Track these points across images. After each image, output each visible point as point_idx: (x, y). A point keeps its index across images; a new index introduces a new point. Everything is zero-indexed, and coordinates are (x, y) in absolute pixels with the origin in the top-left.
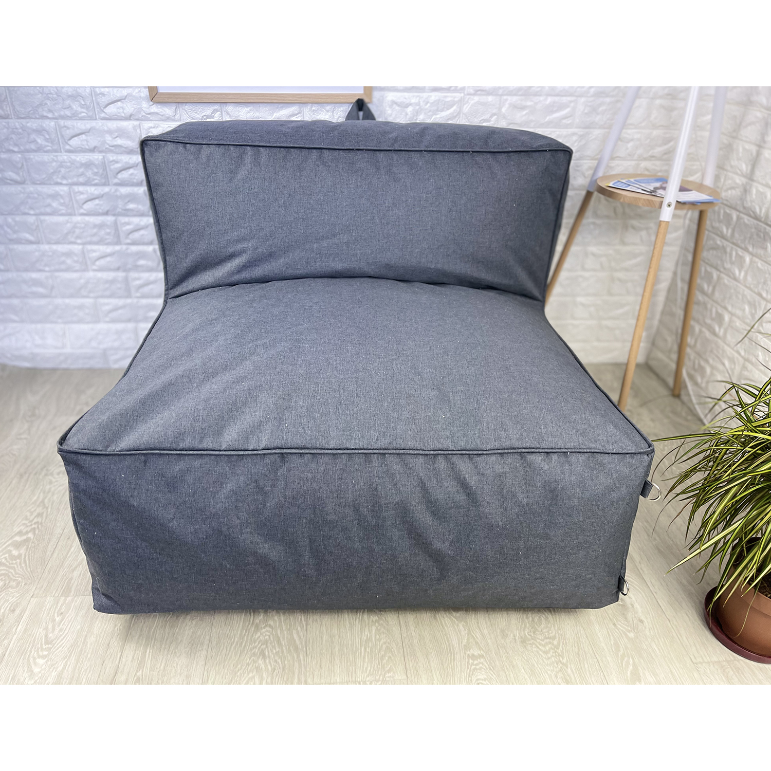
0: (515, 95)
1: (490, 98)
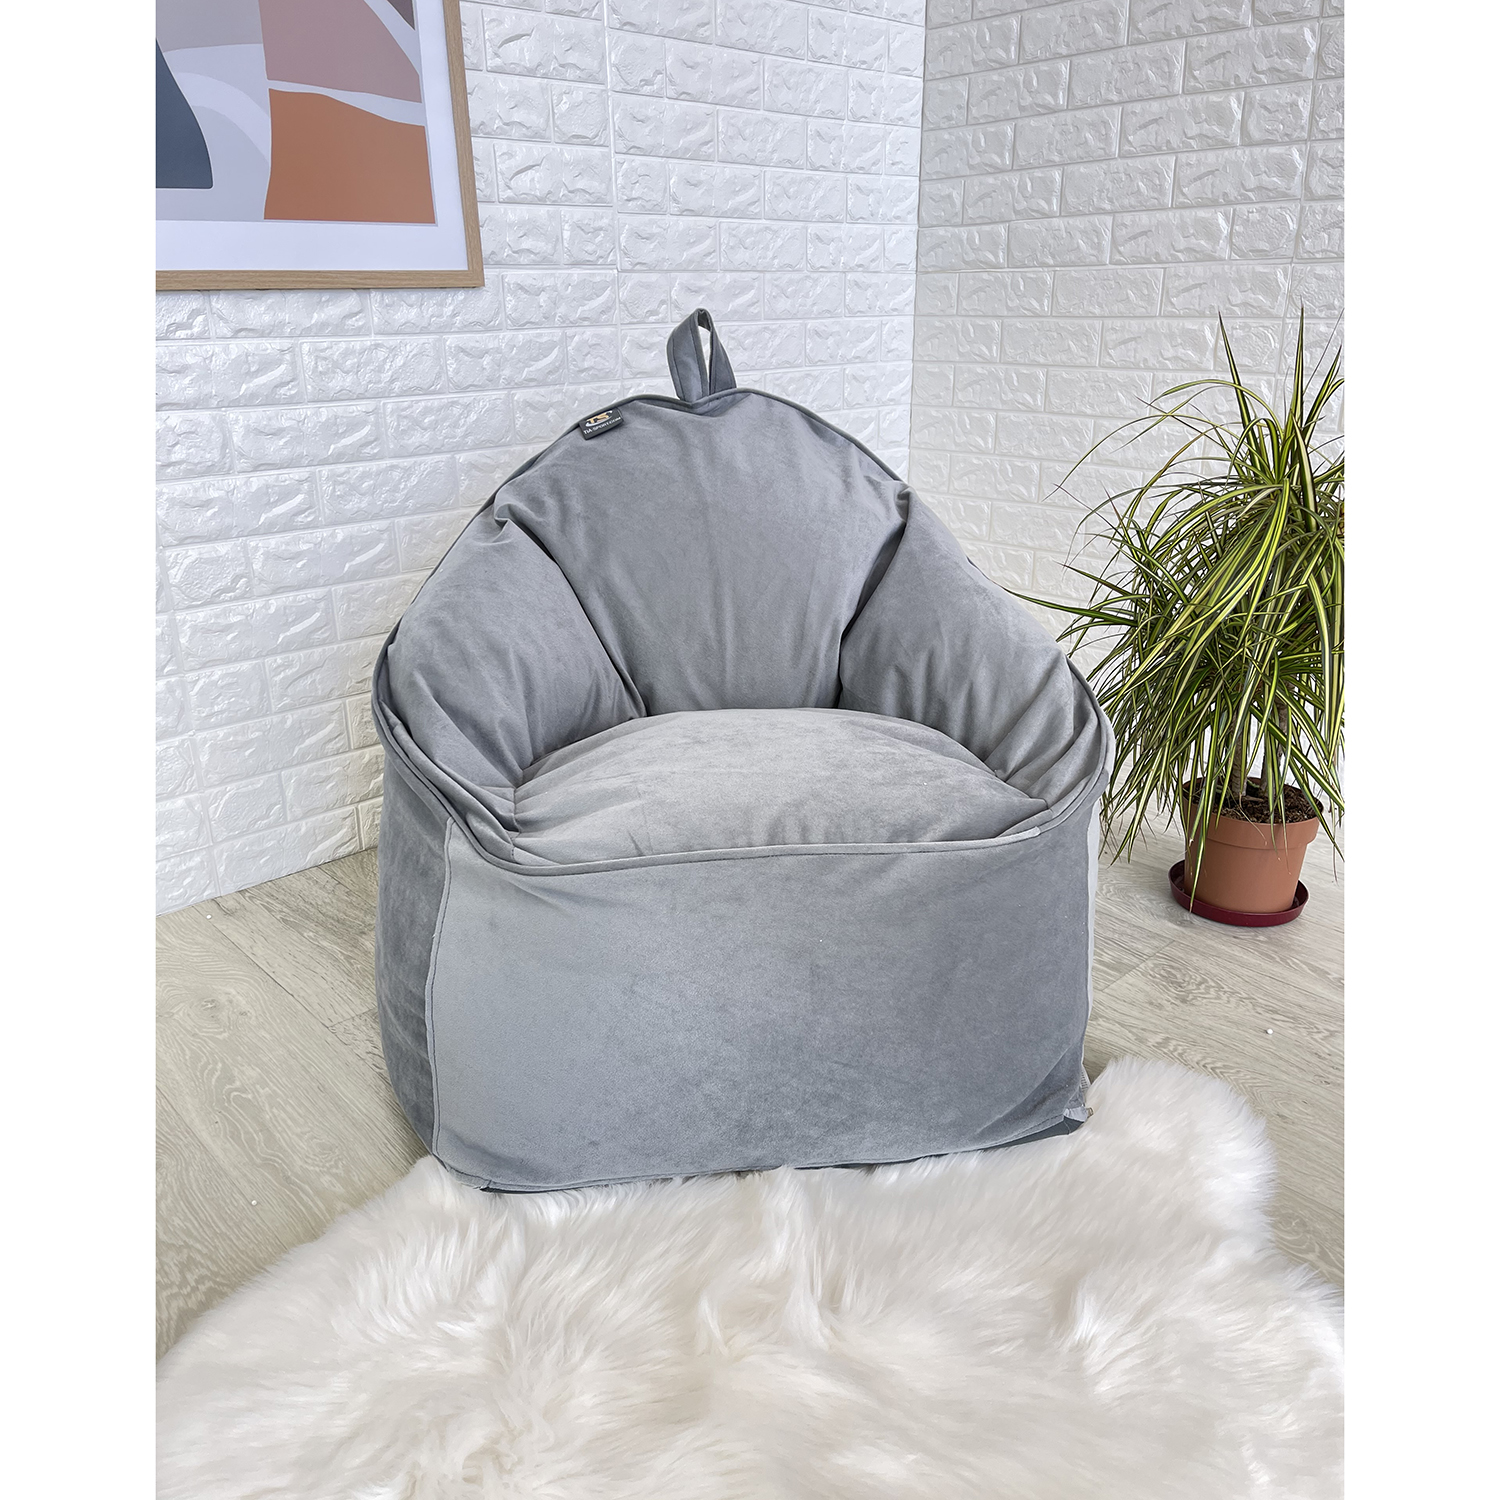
0: (685, 270)
1: (654, 277)
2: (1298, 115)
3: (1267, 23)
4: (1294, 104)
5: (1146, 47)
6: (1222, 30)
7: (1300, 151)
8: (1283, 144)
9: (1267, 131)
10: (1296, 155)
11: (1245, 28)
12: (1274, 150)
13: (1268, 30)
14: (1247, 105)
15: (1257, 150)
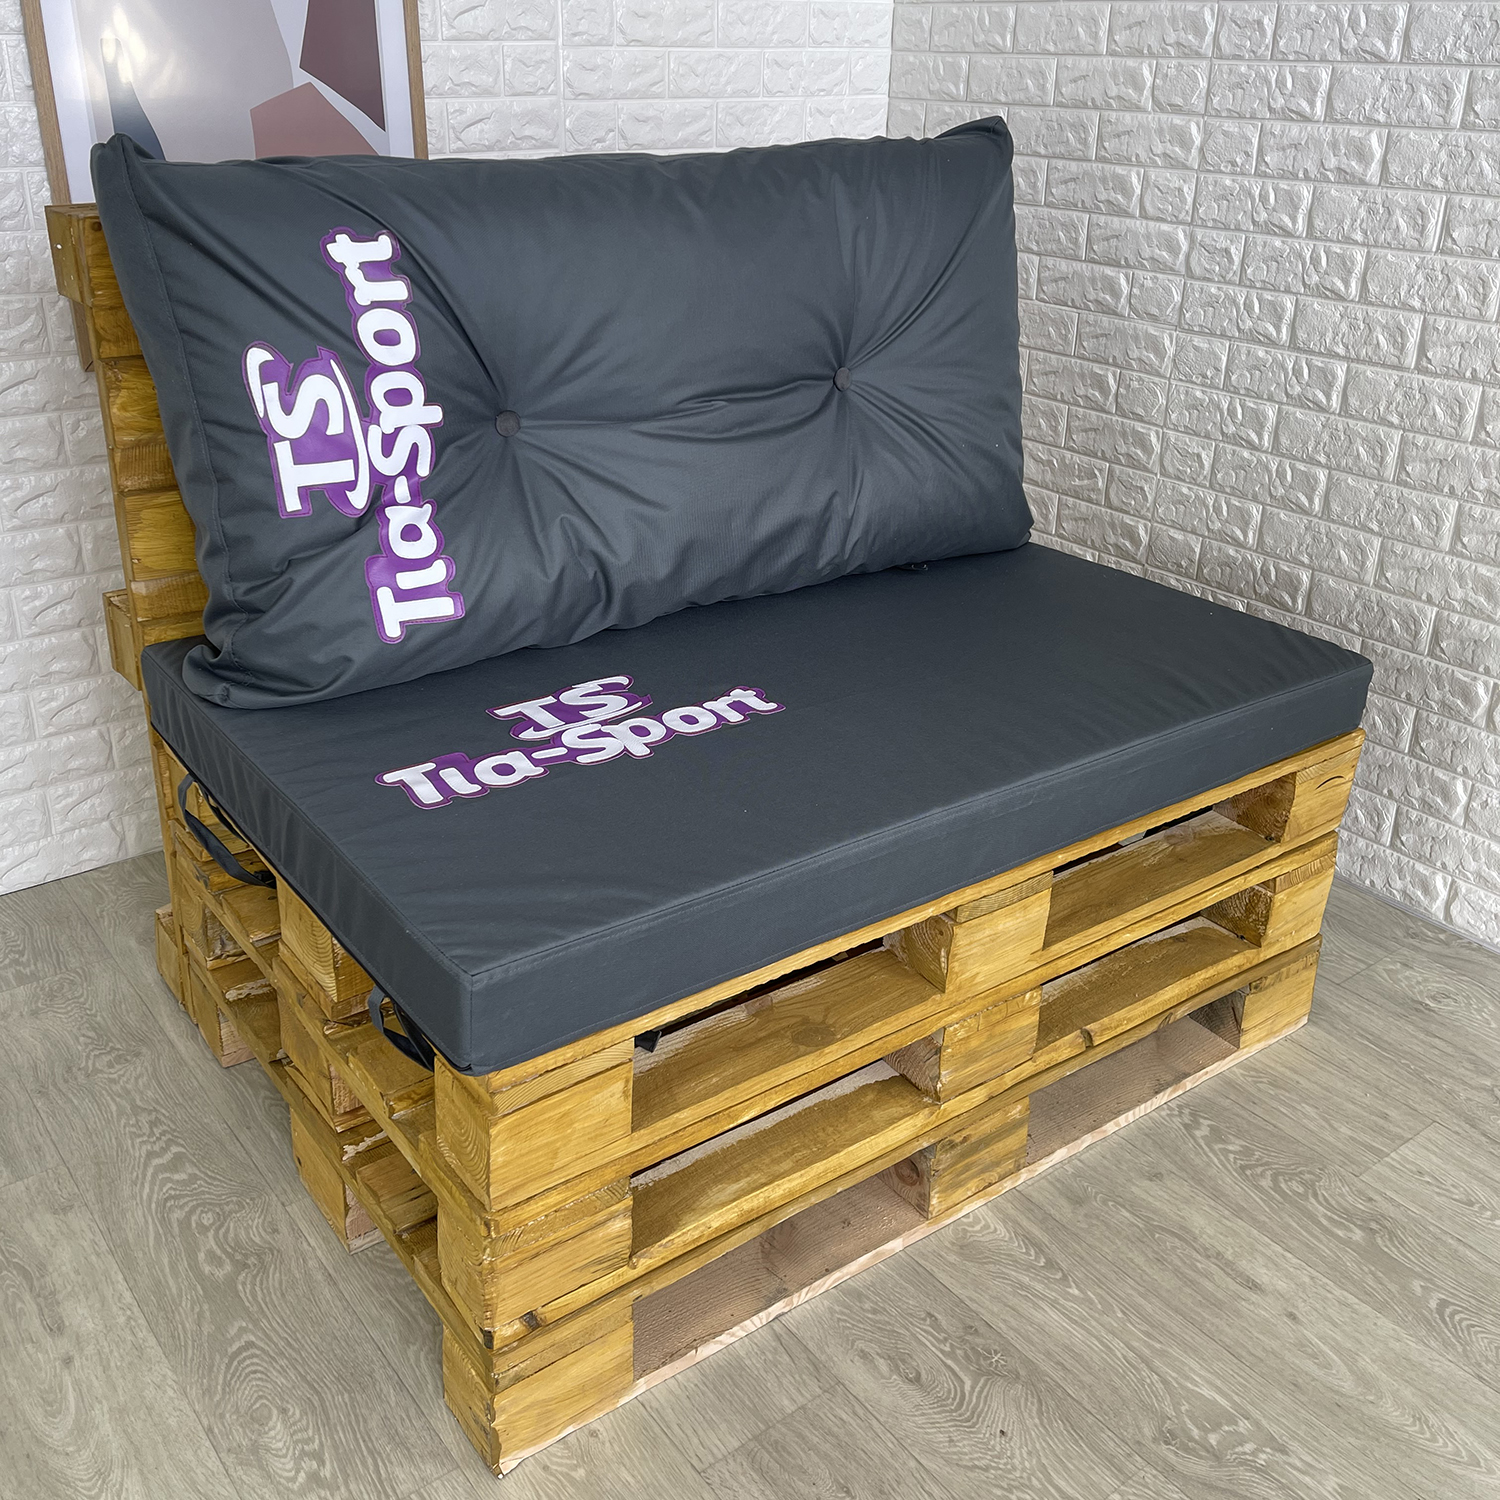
2: (1183, 201)
3: (1163, 110)
4: (1180, 190)
5: (1069, 110)
6: (1128, 109)
7: (1184, 232)
8: (1171, 222)
9: (1159, 209)
10: (1181, 236)
11: (1145, 111)
12: (1165, 227)
13: (1164, 117)
14: (1145, 181)
15: (1152, 224)
